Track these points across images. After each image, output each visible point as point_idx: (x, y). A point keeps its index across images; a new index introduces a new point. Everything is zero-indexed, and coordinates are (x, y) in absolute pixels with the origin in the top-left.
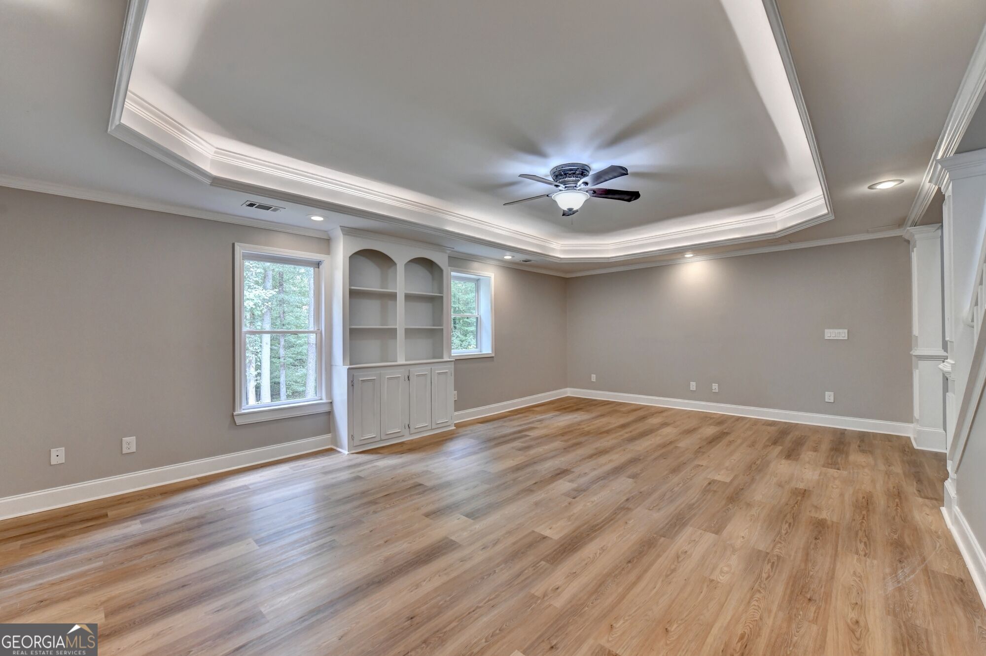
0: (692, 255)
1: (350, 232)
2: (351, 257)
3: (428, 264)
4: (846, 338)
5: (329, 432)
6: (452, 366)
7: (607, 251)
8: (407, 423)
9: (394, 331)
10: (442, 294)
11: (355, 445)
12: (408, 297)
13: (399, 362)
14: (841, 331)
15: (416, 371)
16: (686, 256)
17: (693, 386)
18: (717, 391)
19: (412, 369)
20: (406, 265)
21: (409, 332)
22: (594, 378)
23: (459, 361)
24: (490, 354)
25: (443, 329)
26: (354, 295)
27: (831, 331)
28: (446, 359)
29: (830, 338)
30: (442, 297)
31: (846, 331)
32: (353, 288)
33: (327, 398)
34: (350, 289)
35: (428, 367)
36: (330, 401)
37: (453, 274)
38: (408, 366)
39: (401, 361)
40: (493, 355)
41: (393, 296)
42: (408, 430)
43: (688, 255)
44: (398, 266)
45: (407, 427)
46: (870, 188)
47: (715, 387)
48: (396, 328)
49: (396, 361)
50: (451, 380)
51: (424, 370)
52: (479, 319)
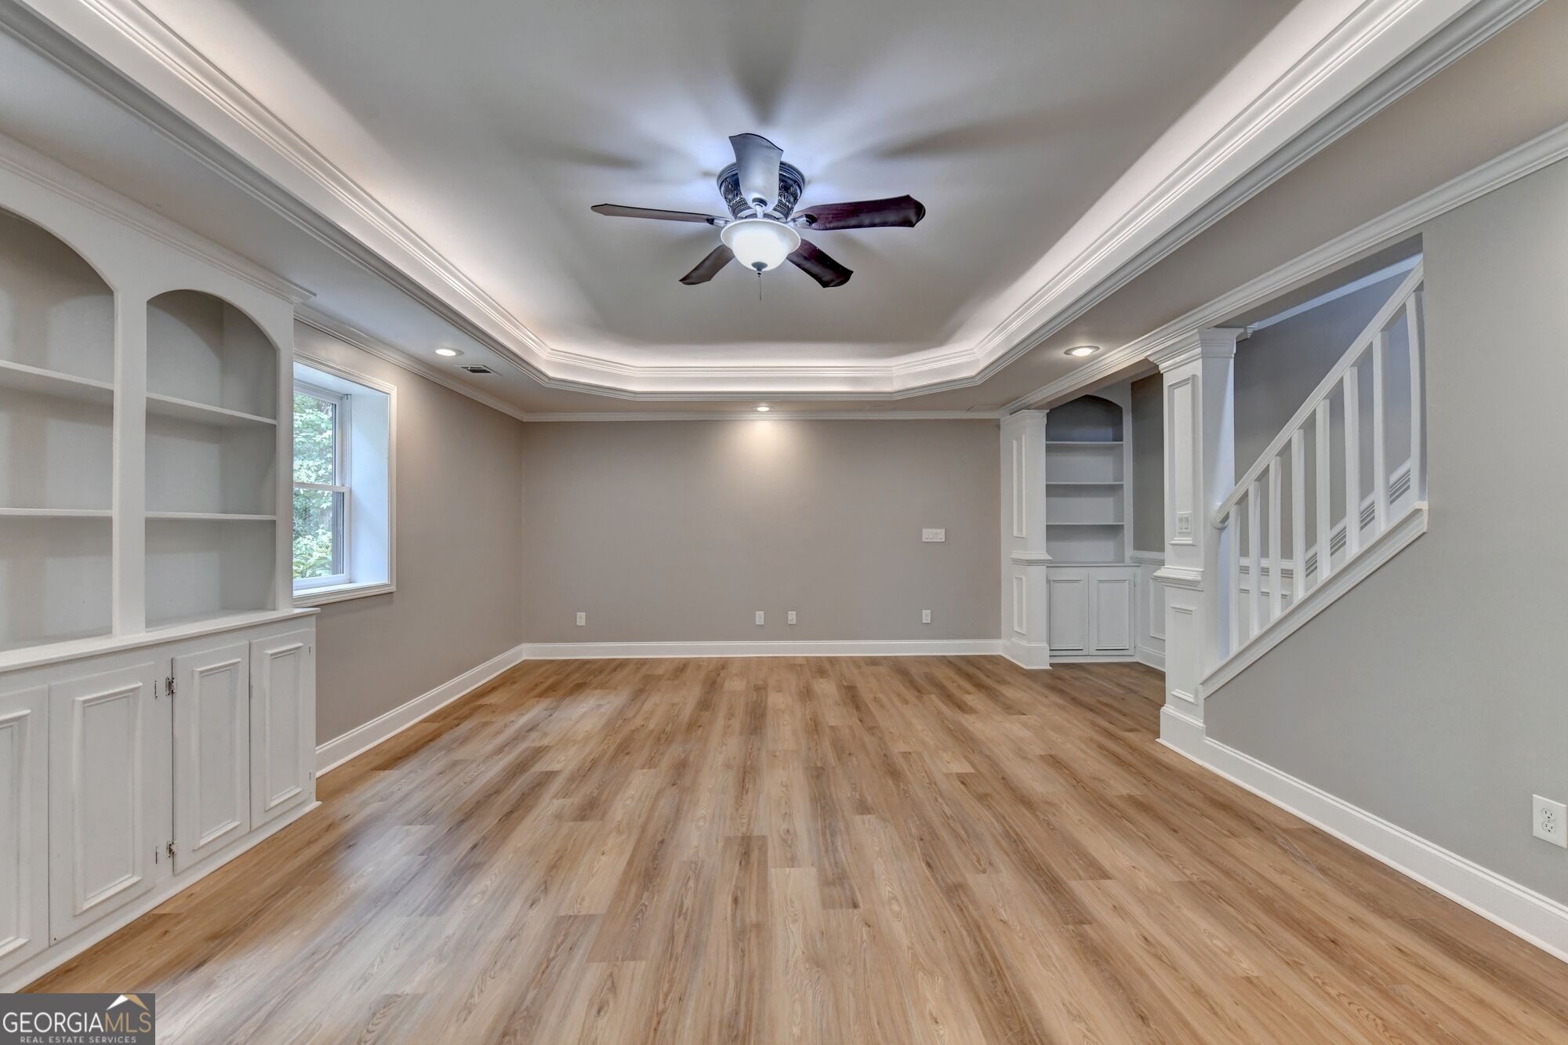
0: (767, 409)
4: (943, 540)
7: (629, 379)
9: (103, 525)
10: (272, 418)
12: (160, 417)
13: (125, 638)
14: (939, 531)
15: (196, 660)
16: (759, 409)
17: (760, 617)
18: (794, 622)
19: (182, 655)
20: (151, 302)
21: (159, 531)
22: (581, 619)
24: (385, 585)
25: (274, 522)
27: (930, 530)
28: (284, 610)
29: (928, 540)
31: (943, 531)
35: (241, 642)
39: (131, 631)
40: (393, 588)
41: (100, 402)
42: (168, 863)
43: (763, 409)
44: (118, 299)
46: (1067, 353)
47: (792, 617)
49: (106, 631)
50: (309, 669)
51: (226, 653)
52: (347, 497)
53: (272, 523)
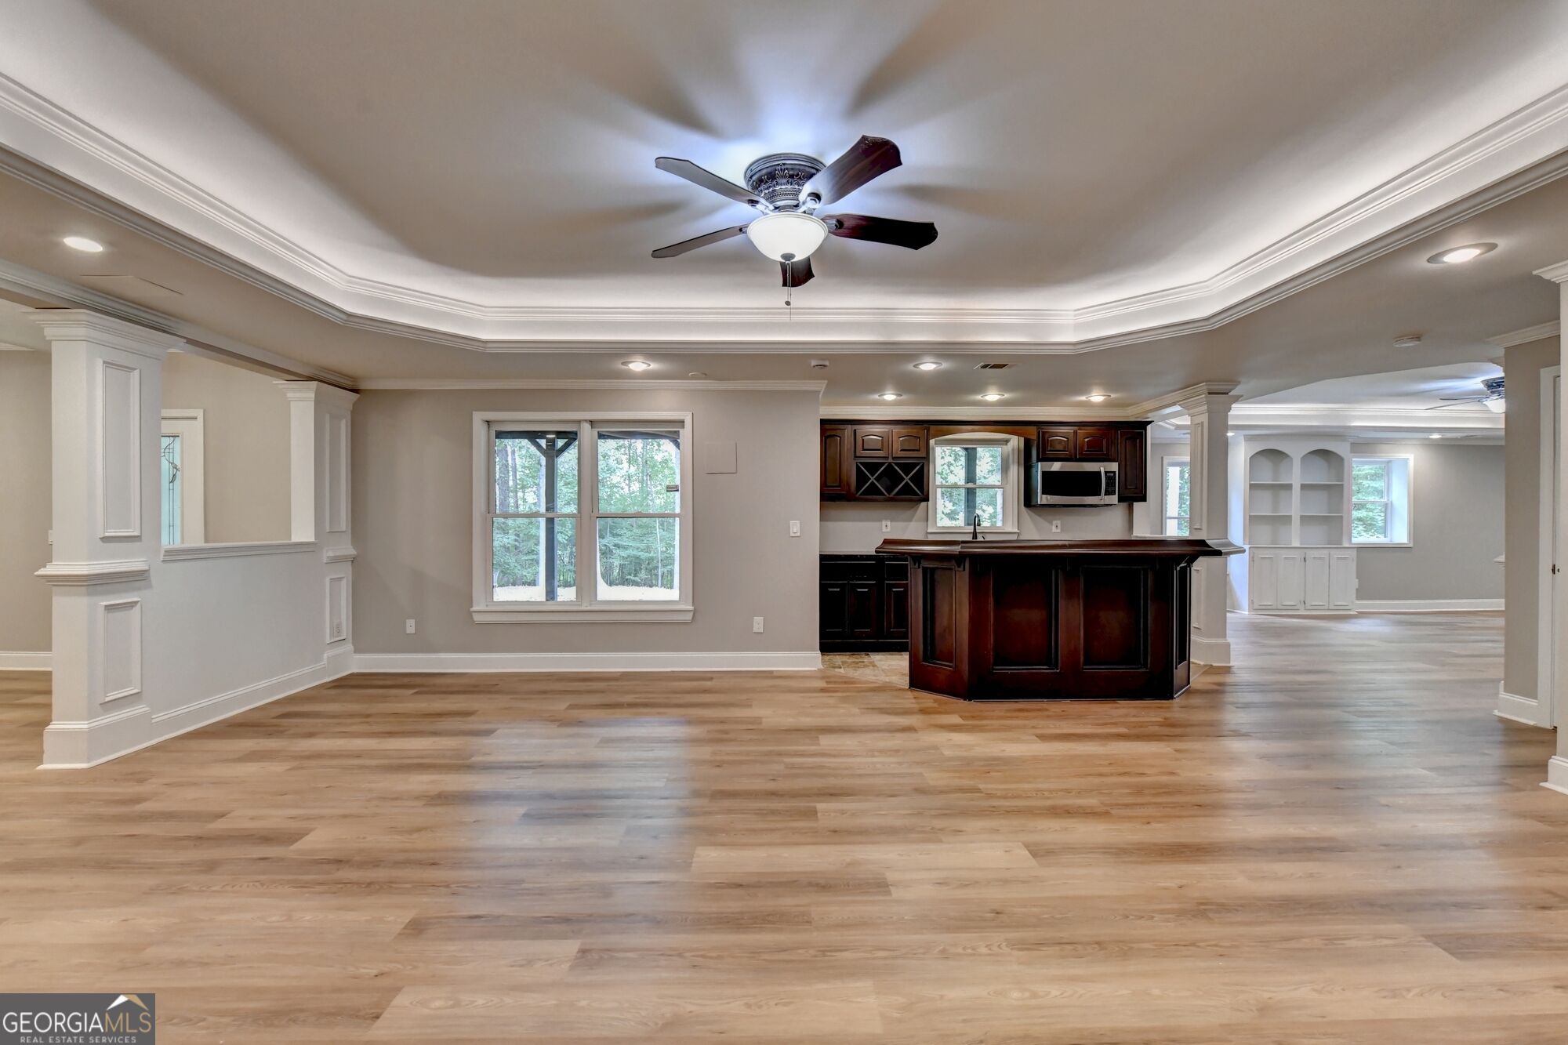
1: (1249, 439)
2: (1250, 458)
3: (1324, 454)
6: (1354, 553)
8: (1302, 599)
10: (1342, 481)
11: (1256, 607)
12: (1304, 487)
13: (1294, 545)
15: (1312, 554)
19: (1309, 551)
21: (1304, 519)
23: (1362, 549)
24: (1406, 544)
26: (1253, 487)
30: (1342, 485)
32: (1252, 482)
34: (1250, 484)
35: (1327, 551)
37: (1354, 459)
38: (1305, 549)
39: (1296, 543)
40: (1411, 545)
41: (1289, 487)
42: (1304, 605)
45: (1302, 603)
48: (1291, 516)
50: (1353, 567)
51: (1324, 554)
52: (1389, 505)
53: (1342, 517)
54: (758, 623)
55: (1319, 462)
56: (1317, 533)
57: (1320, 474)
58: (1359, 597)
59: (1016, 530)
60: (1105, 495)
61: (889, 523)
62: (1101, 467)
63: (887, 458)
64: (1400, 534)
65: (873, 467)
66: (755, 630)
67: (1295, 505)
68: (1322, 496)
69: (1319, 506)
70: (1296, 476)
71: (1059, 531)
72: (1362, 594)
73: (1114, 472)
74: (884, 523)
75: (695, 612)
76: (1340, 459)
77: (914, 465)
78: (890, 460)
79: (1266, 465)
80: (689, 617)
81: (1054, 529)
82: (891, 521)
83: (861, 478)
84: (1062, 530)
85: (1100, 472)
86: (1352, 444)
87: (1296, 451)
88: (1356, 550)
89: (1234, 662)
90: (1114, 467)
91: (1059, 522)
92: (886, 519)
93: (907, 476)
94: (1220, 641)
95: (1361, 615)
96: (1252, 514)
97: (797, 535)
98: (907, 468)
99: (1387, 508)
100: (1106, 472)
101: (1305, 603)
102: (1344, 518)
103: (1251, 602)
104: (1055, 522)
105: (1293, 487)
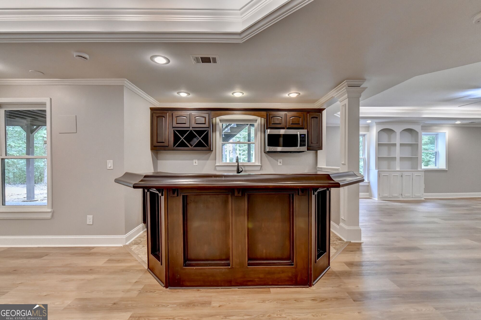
1: (378, 124)
2: (378, 132)
3: (410, 131)
5: (368, 192)
6: (423, 173)
8: (401, 193)
10: (418, 142)
11: (380, 197)
12: (401, 145)
15: (405, 174)
19: (403, 173)
20: (401, 132)
23: (426, 171)
24: (445, 169)
26: (379, 145)
28: (419, 169)
30: (418, 144)
32: (379, 143)
33: (368, 180)
34: (378, 143)
35: (411, 173)
36: (369, 182)
37: (423, 133)
38: (402, 172)
39: (398, 169)
40: (447, 170)
41: (395, 145)
42: (401, 196)
44: (397, 133)
48: (396, 157)
49: (396, 169)
50: (423, 179)
52: (437, 153)
53: (418, 157)
54: (90, 219)
55: (407, 134)
56: (407, 164)
57: (408, 140)
58: (425, 192)
59: (260, 164)
60: (300, 146)
61: (197, 161)
62: (298, 132)
63: (189, 128)
64: (442, 164)
65: (182, 132)
66: (88, 223)
67: (397, 152)
68: (408, 149)
69: (407, 153)
70: (398, 139)
71: (281, 164)
72: (427, 190)
73: (305, 135)
74: (194, 161)
75: (53, 213)
76: (417, 133)
77: (204, 131)
78: (191, 129)
79: (385, 136)
80: (49, 216)
81: (279, 164)
82: (198, 160)
83: (176, 138)
84: (282, 164)
85: (297, 135)
86: (422, 126)
87: (398, 129)
88: (424, 172)
89: (364, 239)
90: (304, 132)
91: (281, 160)
92: (195, 159)
93: (200, 137)
94: (356, 228)
95: (426, 200)
96: (379, 156)
97: (111, 168)
98: (200, 133)
99: (436, 154)
100: (300, 135)
101: (402, 195)
102: (419, 159)
103: (379, 195)
104: (279, 160)
105: (397, 145)
